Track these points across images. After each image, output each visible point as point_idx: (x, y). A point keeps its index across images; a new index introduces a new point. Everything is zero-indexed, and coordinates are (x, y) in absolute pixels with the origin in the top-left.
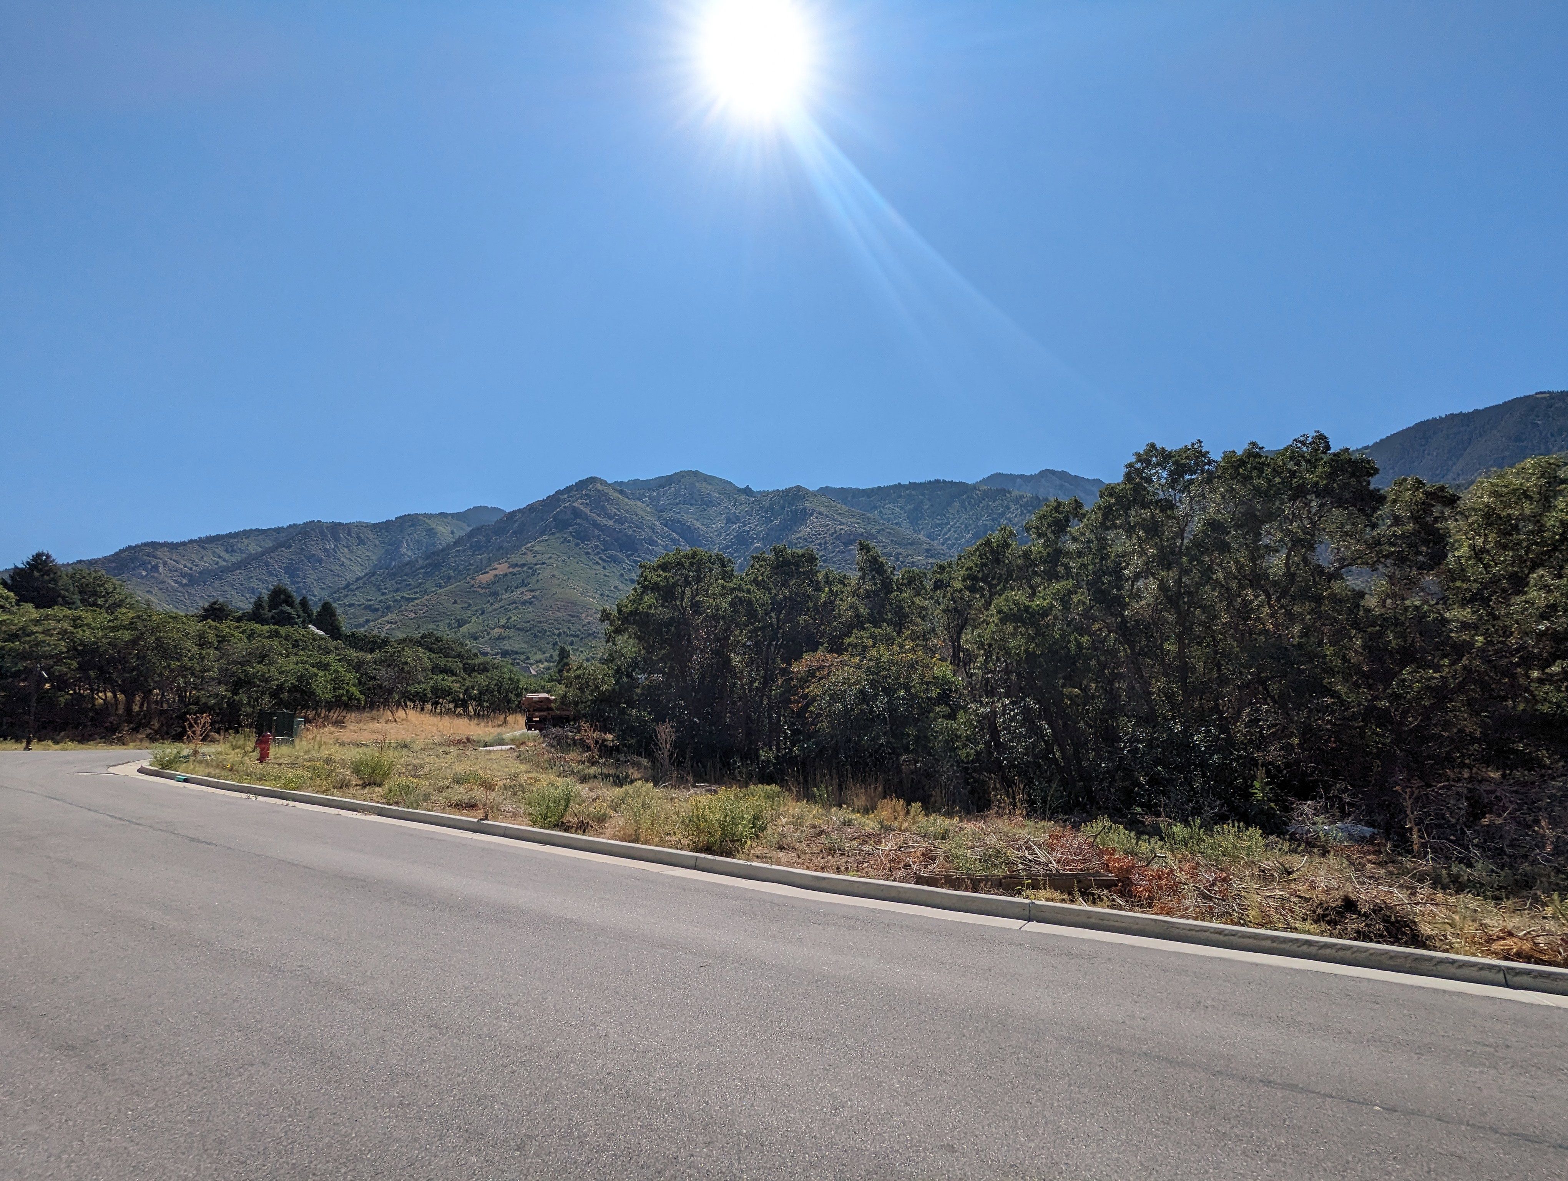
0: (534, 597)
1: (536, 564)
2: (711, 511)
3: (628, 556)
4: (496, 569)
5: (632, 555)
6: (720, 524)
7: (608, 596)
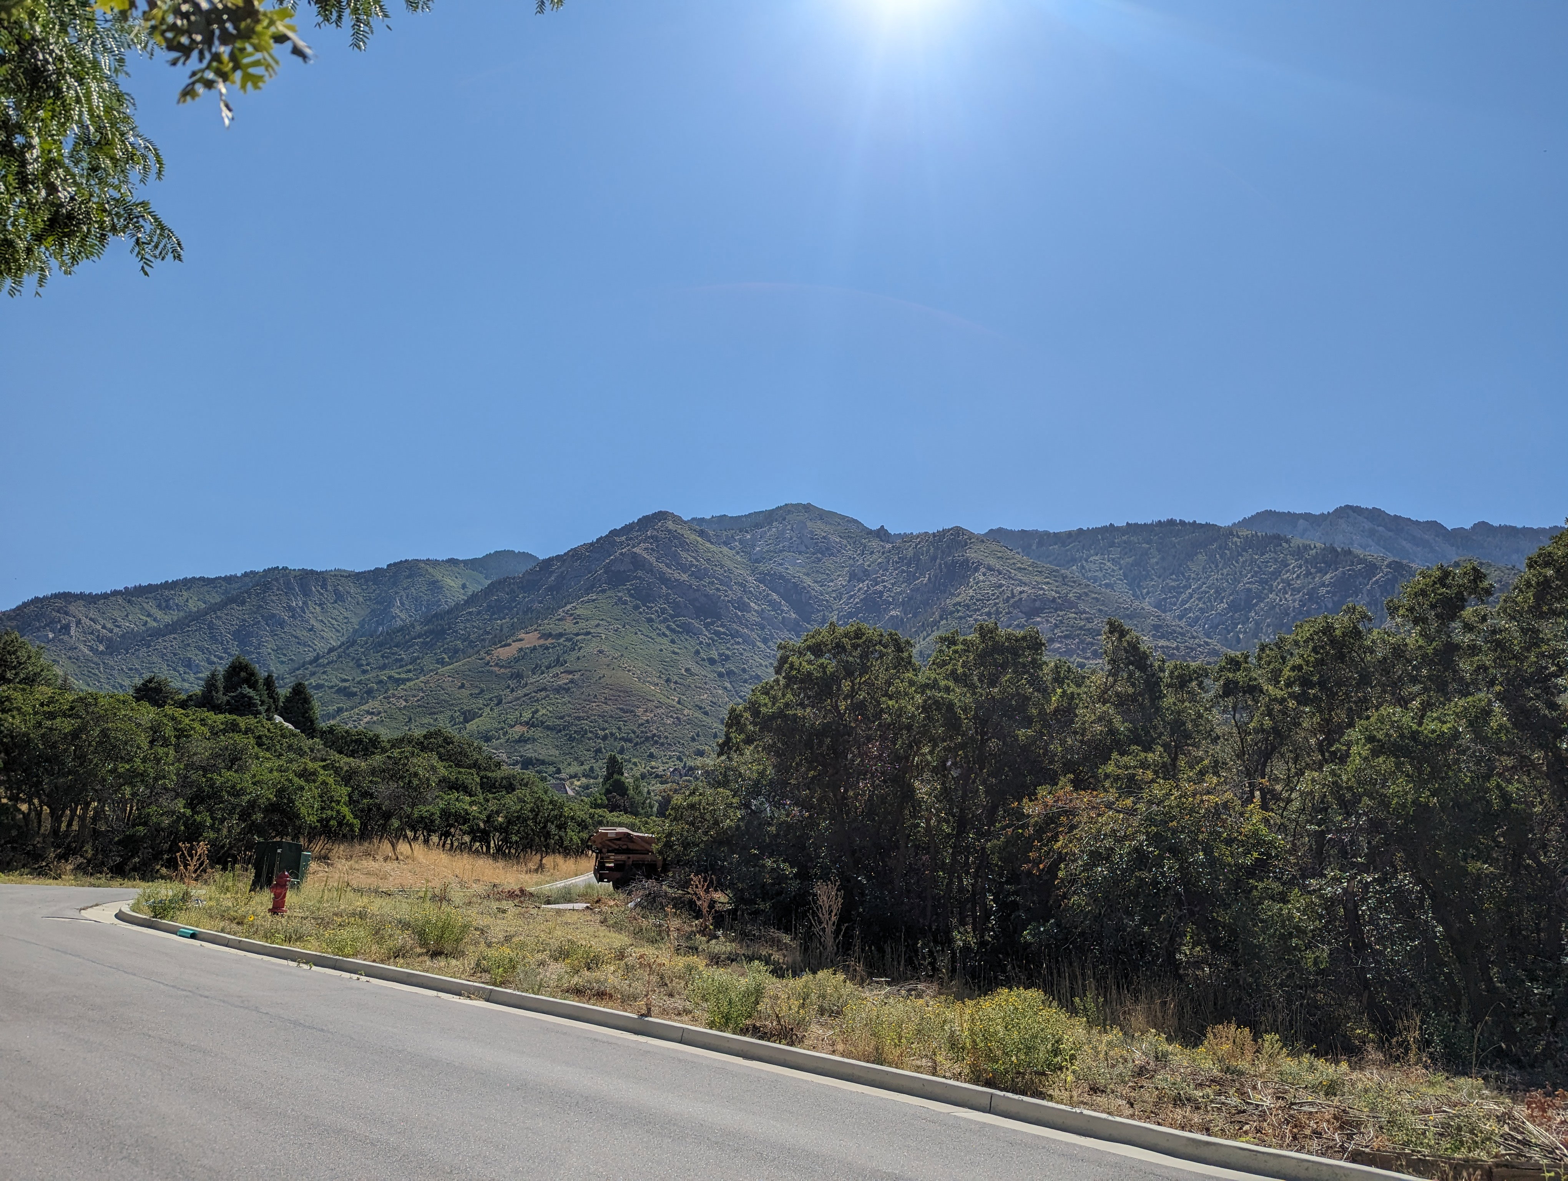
0: (572, 681)
1: (577, 635)
2: (828, 562)
3: (707, 626)
4: (521, 640)
5: (712, 623)
6: (842, 581)
7: (676, 683)
